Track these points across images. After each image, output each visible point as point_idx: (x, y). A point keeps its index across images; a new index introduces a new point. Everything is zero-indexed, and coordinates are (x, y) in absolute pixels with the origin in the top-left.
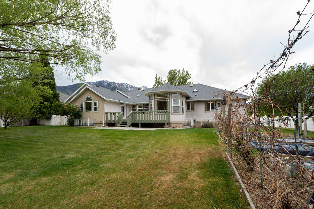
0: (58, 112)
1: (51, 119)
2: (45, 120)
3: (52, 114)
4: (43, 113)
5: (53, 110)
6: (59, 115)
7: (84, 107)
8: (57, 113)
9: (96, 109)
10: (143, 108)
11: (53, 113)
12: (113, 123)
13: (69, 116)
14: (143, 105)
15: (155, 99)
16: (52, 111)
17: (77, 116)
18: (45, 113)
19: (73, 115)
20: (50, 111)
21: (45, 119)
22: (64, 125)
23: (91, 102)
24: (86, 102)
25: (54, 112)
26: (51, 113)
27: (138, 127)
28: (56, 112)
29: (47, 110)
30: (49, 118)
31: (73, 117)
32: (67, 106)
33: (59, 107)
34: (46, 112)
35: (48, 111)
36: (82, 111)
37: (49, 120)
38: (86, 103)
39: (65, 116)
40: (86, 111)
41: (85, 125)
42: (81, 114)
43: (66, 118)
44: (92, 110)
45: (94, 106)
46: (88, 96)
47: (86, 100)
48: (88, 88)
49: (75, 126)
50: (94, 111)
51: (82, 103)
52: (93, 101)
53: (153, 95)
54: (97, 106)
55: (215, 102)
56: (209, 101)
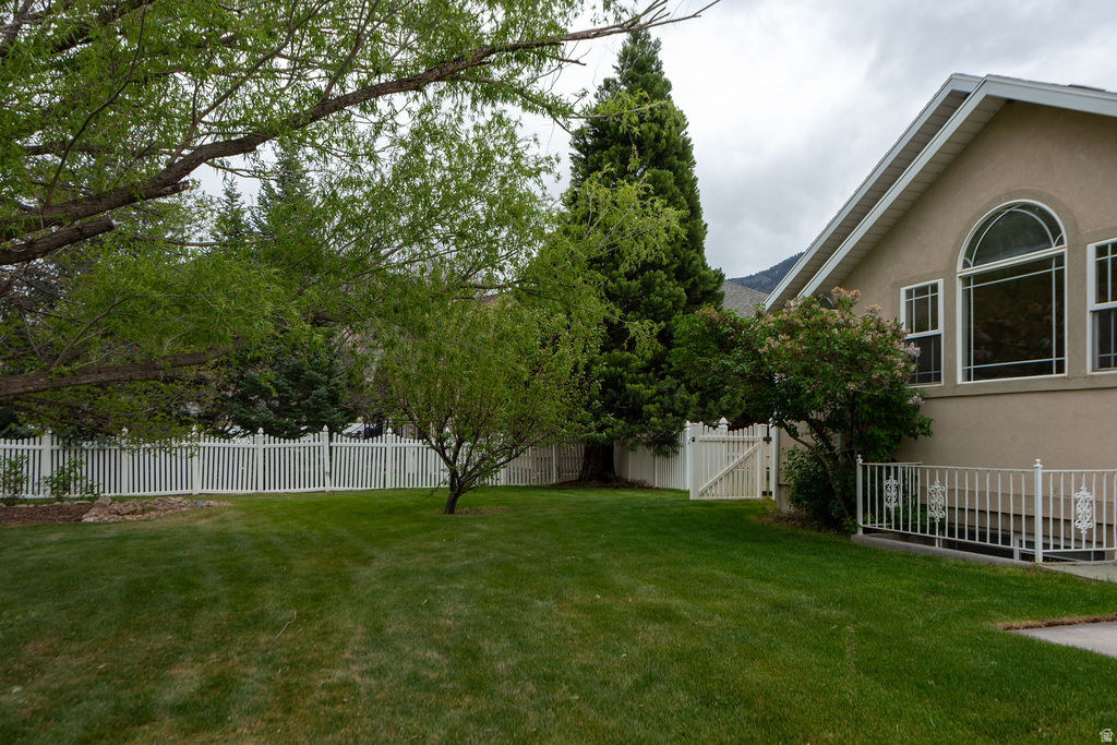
0: (717, 400)
1: (678, 445)
2: (649, 452)
3: (682, 416)
4: (633, 412)
5: (688, 388)
6: (723, 420)
7: (954, 325)
8: (711, 404)
11: (686, 405)
13: (802, 427)
16: (682, 394)
17: (882, 434)
18: (645, 408)
19: (835, 422)
20: (671, 391)
21: (648, 445)
22: (759, 495)
23: (1045, 263)
24: (974, 270)
25: (694, 398)
26: (678, 405)
28: (703, 404)
29: (654, 390)
30: (667, 444)
31: (837, 441)
32: (790, 329)
33: (725, 345)
34: (650, 401)
35: (660, 393)
36: (927, 379)
37: (666, 454)
38: (979, 278)
39: (759, 430)
40: (980, 374)
42: (916, 408)
43: (767, 439)
44: (1060, 353)
45: (1092, 304)
46: (999, 200)
47: (969, 254)
48: (1010, 102)
49: (866, 531)
50: (1089, 371)
51: (927, 287)
52: (1075, 236)
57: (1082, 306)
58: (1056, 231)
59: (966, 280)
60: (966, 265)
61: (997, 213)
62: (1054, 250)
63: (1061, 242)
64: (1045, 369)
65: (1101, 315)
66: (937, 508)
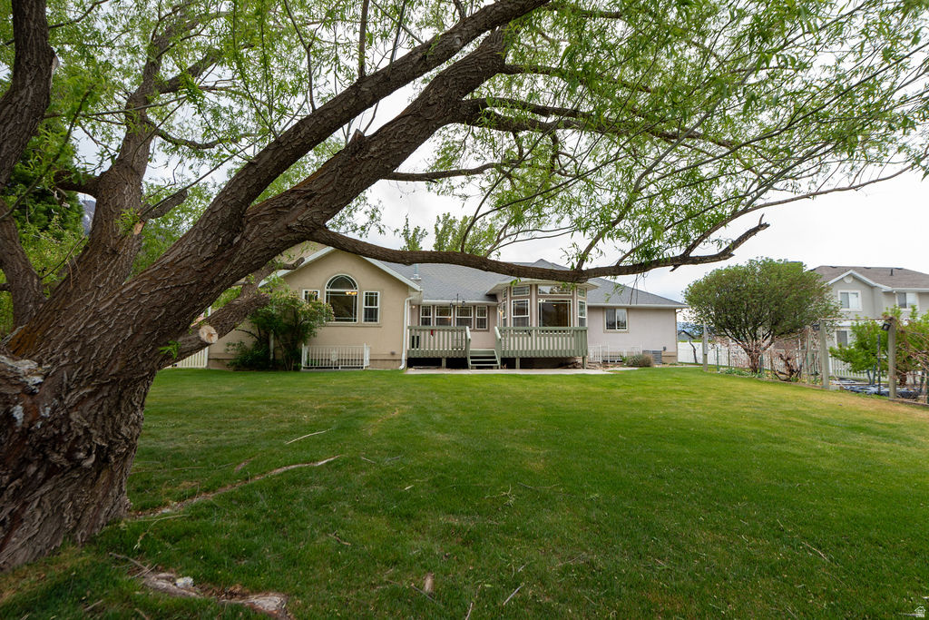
9: (371, 315)
10: (474, 316)
12: (434, 359)
14: (474, 307)
15: (511, 298)
23: (352, 293)
24: (330, 290)
27: (514, 368)
38: (331, 293)
41: (319, 366)
44: (355, 317)
45: (364, 306)
46: (339, 273)
47: (328, 285)
49: (304, 368)
50: (363, 322)
51: (313, 291)
52: (360, 289)
53: (531, 286)
54: (376, 305)
55: (624, 311)
56: (614, 309)
57: (361, 306)
58: (355, 286)
59: (327, 293)
60: (327, 288)
61: (338, 276)
62: (354, 291)
63: (356, 289)
64: (351, 321)
65: (366, 309)
66: (334, 358)
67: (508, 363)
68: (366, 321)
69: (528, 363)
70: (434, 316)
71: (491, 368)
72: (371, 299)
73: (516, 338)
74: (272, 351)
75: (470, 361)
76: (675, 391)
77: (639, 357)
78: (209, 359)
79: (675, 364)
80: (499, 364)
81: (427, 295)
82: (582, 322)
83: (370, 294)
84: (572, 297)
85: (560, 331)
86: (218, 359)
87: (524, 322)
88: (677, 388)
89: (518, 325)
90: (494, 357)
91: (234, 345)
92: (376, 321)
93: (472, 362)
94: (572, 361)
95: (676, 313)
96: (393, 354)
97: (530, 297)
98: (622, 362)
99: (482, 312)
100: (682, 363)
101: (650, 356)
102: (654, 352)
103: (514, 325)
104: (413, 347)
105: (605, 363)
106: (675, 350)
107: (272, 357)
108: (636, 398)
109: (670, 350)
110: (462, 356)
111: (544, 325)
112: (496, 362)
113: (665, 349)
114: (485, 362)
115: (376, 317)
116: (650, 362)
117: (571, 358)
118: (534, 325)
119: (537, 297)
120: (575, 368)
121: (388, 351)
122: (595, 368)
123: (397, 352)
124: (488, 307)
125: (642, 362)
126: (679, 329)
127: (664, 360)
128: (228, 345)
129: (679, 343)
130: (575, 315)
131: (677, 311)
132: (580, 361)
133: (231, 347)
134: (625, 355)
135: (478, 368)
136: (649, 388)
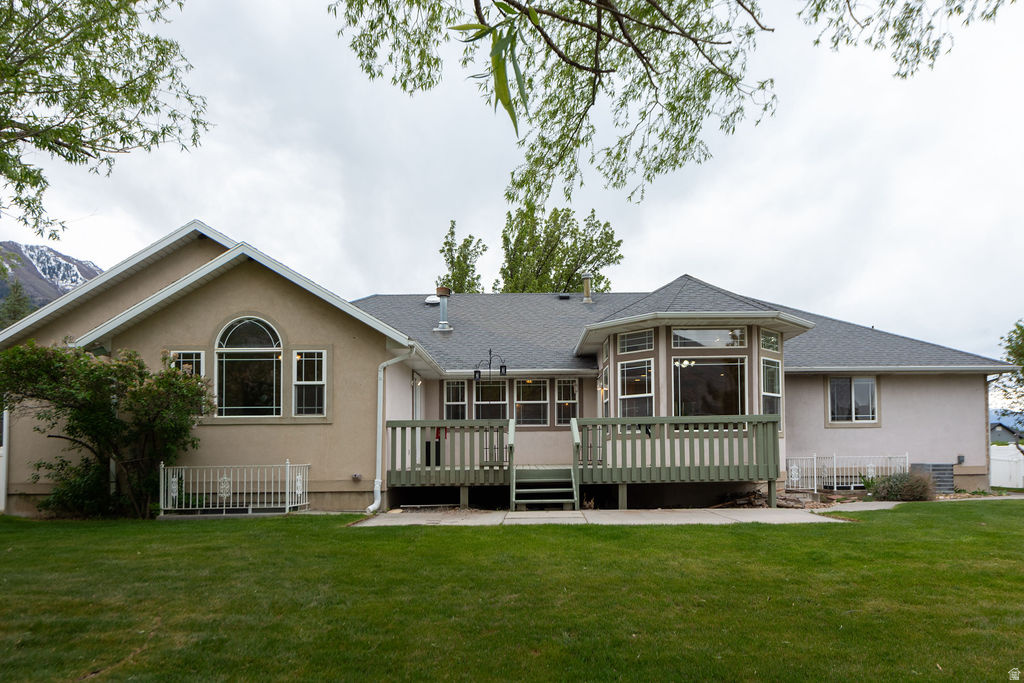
9: (311, 400)
14: (552, 381)
15: (617, 359)
23: (270, 355)
24: (225, 350)
27: (617, 508)
38: (229, 355)
40: (229, 412)
41: (196, 507)
44: (278, 404)
45: (295, 381)
46: (243, 314)
47: (223, 339)
48: (250, 259)
49: (166, 512)
50: (293, 416)
51: (192, 354)
52: (287, 344)
53: (657, 329)
54: (320, 379)
55: (872, 382)
56: (848, 377)
57: (290, 381)
58: (276, 339)
59: (220, 355)
60: (220, 346)
61: (240, 321)
62: (274, 349)
63: (279, 345)
64: (270, 412)
65: (299, 387)
66: (225, 491)
67: (601, 495)
68: (299, 412)
69: (646, 495)
70: (471, 402)
71: (559, 507)
72: (310, 367)
73: (629, 443)
74: (113, 479)
75: (514, 491)
76: (984, 578)
77: (902, 477)
78: (9, 496)
79: (984, 493)
80: (576, 498)
81: (458, 360)
82: (771, 405)
83: (307, 355)
84: (749, 352)
85: (726, 426)
86: (27, 495)
87: (643, 407)
88: (992, 565)
89: (631, 414)
90: (569, 485)
91: (50, 467)
92: (320, 411)
93: (519, 496)
94: (749, 489)
95: (987, 384)
96: (356, 480)
97: (656, 355)
98: (866, 488)
99: (567, 392)
100: (999, 490)
101: (928, 477)
102: (936, 468)
103: (624, 415)
104: (428, 464)
105: (826, 493)
106: (983, 463)
107: (113, 490)
108: (870, 605)
109: (973, 462)
110: (500, 481)
111: (685, 414)
112: (570, 495)
113: (961, 460)
114: (546, 493)
115: (321, 403)
116: (925, 489)
117: (741, 484)
118: (663, 413)
119: (670, 353)
120: (751, 505)
121: (347, 473)
122: (797, 505)
123: (365, 476)
124: (581, 380)
125: (908, 489)
126: (993, 419)
127: (957, 482)
128: (39, 466)
129: (994, 448)
130: (755, 393)
131: (990, 378)
132: (764, 489)
133: (43, 472)
134: (871, 474)
135: (531, 507)
136: (910, 565)
